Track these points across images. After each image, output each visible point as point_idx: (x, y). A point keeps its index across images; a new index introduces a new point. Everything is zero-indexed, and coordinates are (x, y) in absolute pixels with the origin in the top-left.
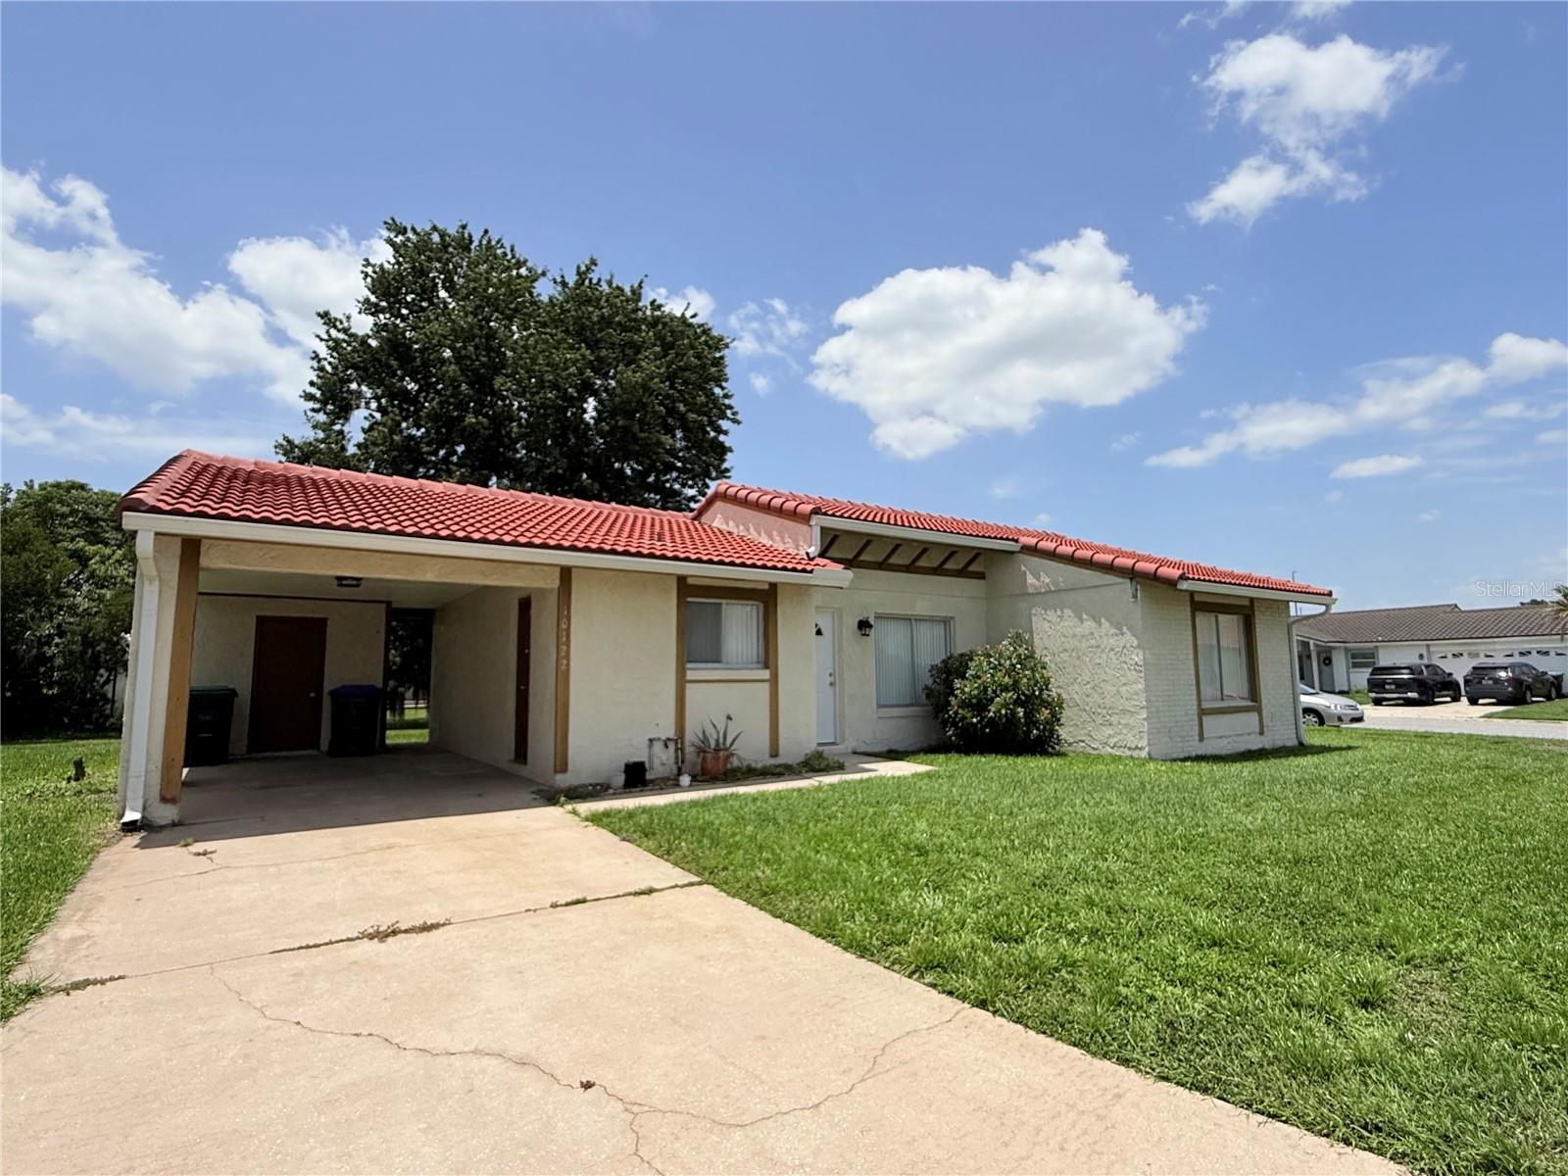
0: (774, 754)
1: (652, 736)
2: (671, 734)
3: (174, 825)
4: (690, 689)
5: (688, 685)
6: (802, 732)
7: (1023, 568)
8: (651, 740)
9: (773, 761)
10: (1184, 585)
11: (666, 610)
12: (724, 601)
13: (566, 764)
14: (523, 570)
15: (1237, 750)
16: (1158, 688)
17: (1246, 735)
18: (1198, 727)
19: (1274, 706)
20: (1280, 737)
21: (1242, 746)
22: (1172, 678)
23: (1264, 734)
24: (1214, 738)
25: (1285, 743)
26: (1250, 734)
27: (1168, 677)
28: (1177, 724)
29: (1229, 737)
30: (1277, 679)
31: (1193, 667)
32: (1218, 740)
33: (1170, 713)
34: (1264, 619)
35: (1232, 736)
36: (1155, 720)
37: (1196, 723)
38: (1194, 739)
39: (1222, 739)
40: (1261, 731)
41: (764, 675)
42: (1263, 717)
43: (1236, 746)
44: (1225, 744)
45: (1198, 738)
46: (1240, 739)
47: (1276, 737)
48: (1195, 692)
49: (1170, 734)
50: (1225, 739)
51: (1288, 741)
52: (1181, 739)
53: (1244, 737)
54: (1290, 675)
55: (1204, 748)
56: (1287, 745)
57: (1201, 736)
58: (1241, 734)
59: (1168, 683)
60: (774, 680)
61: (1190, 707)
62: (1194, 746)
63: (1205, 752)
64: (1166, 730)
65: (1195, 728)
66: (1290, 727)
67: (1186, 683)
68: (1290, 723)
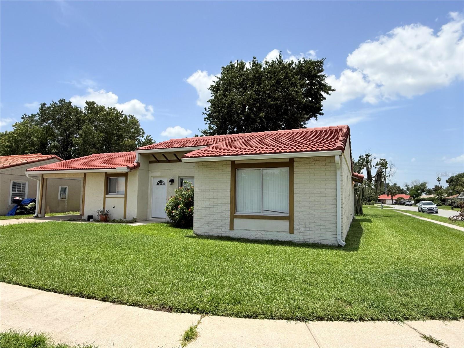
2: (102, 210)
3: (40, 217)
4: (107, 200)
6: (133, 212)
8: (98, 211)
9: (125, 219)
12: (117, 177)
13: (84, 215)
15: (265, 239)
16: (202, 204)
17: (275, 232)
18: (229, 223)
19: (310, 219)
20: (313, 237)
21: (270, 237)
22: (213, 200)
23: (293, 233)
24: (244, 230)
25: (319, 242)
26: (279, 232)
27: (210, 199)
28: (214, 221)
29: (258, 231)
30: (316, 203)
31: (230, 195)
32: (247, 231)
33: (209, 215)
34: (304, 167)
35: (260, 231)
36: (198, 217)
37: (229, 221)
38: (226, 228)
39: (251, 231)
40: (291, 231)
41: (124, 196)
42: (294, 224)
43: (263, 236)
44: (253, 234)
45: (229, 228)
46: (268, 233)
47: (309, 237)
48: (229, 207)
49: (209, 224)
50: (254, 232)
51: (324, 241)
52: (216, 227)
53: (272, 233)
54: (333, 201)
55: (232, 234)
56: (322, 243)
57: (232, 228)
58: (269, 231)
59: (209, 202)
60: (126, 198)
61: (224, 214)
62: (225, 232)
63: (235, 235)
64: (206, 222)
65: (227, 224)
66: (328, 233)
67: (223, 202)
68: (328, 230)
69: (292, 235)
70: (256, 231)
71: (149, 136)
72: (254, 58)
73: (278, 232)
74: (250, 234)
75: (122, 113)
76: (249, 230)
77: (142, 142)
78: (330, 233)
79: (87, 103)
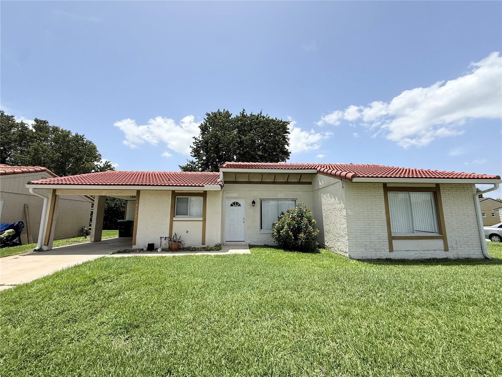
0: (203, 244)
1: (161, 236)
2: (168, 236)
4: (175, 223)
5: (174, 222)
6: (214, 237)
7: (319, 179)
8: (161, 238)
9: (203, 246)
10: (355, 180)
11: (168, 200)
12: (189, 197)
13: (135, 243)
14: (127, 191)
15: (423, 258)
16: (357, 226)
17: (432, 251)
18: (388, 245)
19: (459, 237)
20: (464, 253)
21: (428, 256)
22: (369, 222)
23: (448, 251)
24: (403, 251)
25: (469, 257)
26: (436, 250)
27: (365, 221)
28: (372, 243)
29: (416, 251)
30: (463, 223)
31: (385, 217)
32: (406, 252)
33: (366, 238)
34: (448, 193)
35: (418, 250)
36: (354, 241)
37: (388, 243)
38: (385, 250)
39: (411, 252)
40: (446, 249)
41: (201, 219)
42: (448, 242)
43: (422, 256)
44: (412, 254)
45: (388, 251)
46: (426, 252)
47: (461, 253)
48: (387, 229)
49: (366, 248)
50: (413, 252)
51: (472, 255)
52: (374, 250)
53: (430, 252)
54: (475, 221)
55: (392, 256)
56: (471, 258)
57: (391, 250)
58: (427, 250)
59: (365, 224)
60: (204, 221)
61: (382, 236)
62: (385, 254)
63: (395, 257)
64: (363, 245)
65: (386, 245)
66: (474, 248)
67: (379, 224)
68: (474, 246)
69: (447, 253)
70: (414, 251)
71: (109, 162)
72: (244, 110)
73: (434, 250)
74: (410, 254)
75: (83, 137)
76: (409, 251)
77: (101, 167)
78: (476, 248)
79: (36, 120)
